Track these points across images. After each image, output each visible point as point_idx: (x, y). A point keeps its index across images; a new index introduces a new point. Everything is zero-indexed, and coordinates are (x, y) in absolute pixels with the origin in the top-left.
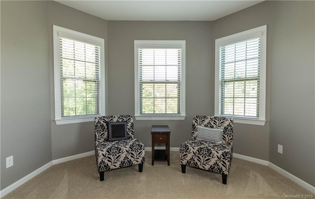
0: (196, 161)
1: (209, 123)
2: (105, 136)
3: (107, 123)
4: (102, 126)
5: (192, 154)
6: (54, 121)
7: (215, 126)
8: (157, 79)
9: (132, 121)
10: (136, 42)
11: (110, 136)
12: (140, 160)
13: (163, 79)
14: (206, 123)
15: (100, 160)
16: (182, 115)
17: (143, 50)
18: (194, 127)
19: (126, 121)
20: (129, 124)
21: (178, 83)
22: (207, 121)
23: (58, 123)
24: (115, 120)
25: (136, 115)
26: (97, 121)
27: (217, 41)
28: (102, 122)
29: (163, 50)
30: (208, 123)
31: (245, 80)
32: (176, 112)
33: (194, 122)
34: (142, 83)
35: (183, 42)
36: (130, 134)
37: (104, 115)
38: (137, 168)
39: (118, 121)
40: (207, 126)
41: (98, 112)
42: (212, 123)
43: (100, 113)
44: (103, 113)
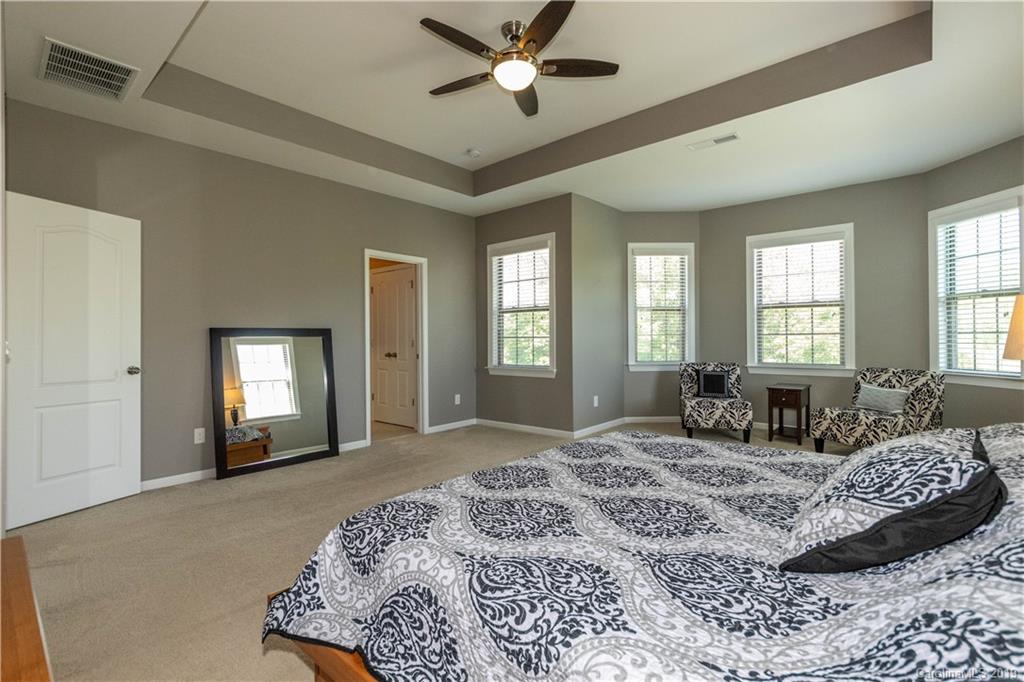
0: (835, 431)
1: (888, 380)
2: (695, 390)
3: (697, 372)
4: (690, 375)
5: (829, 421)
6: (628, 365)
7: (898, 385)
8: (792, 299)
9: (738, 372)
10: (749, 239)
11: (702, 389)
12: (744, 424)
13: (808, 299)
14: (881, 380)
15: (687, 413)
16: (847, 367)
17: (763, 250)
18: (858, 385)
19: (728, 371)
20: (733, 377)
21: (841, 304)
22: (885, 377)
23: (631, 369)
24: (710, 369)
25: (749, 364)
26: (683, 368)
27: (931, 214)
28: (689, 370)
29: (807, 247)
30: (886, 381)
31: (998, 294)
32: (838, 363)
33: (859, 378)
34: (761, 308)
35: (848, 228)
36: (734, 392)
37: (694, 361)
38: (742, 437)
39: (714, 371)
40: (883, 386)
41: (684, 359)
42: (894, 381)
43: (687, 359)
44: (691, 358)
